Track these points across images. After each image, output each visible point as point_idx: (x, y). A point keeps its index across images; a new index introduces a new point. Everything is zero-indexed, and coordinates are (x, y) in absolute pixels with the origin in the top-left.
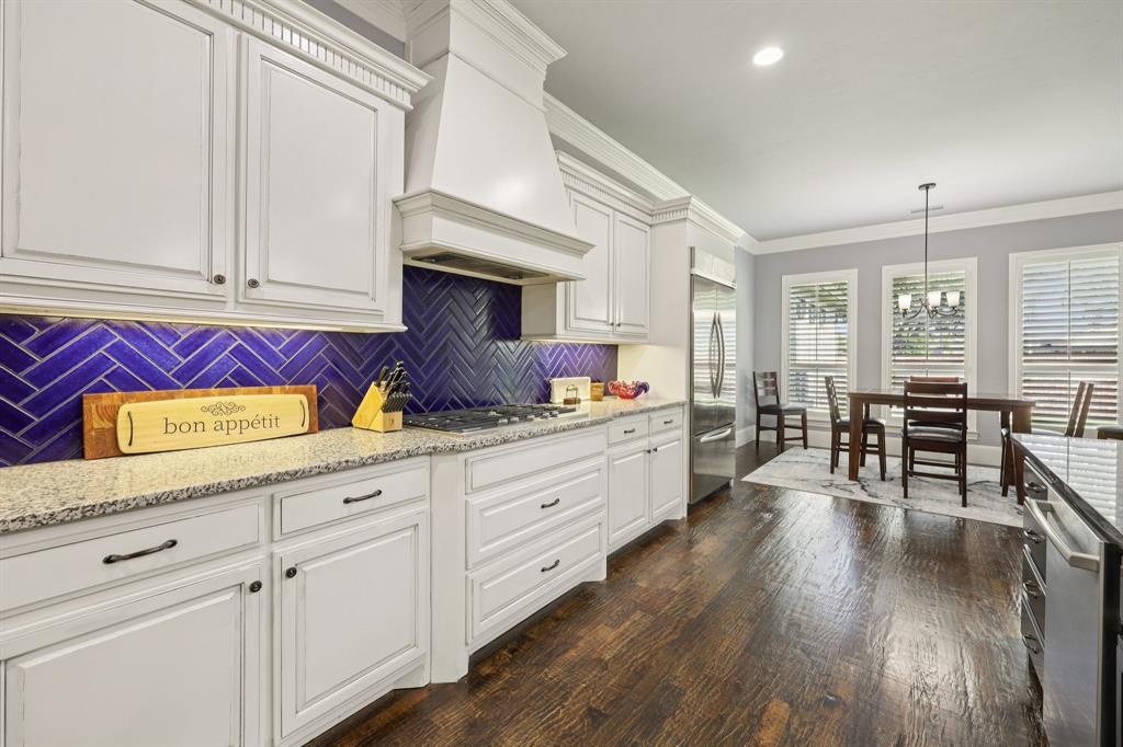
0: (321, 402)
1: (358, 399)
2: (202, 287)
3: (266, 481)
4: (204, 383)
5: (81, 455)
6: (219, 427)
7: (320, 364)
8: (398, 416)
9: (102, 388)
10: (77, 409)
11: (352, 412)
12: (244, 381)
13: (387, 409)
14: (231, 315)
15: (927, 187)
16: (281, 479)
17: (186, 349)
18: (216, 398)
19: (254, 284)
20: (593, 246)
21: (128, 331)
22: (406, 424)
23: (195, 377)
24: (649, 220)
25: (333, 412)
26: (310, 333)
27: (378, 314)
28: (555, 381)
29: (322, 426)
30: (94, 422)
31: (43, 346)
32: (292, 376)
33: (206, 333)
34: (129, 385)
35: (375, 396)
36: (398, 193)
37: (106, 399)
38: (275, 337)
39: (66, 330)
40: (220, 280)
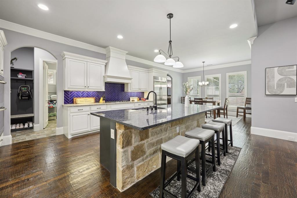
0: (96, 99)
1: (100, 99)
2: (84, 87)
3: (90, 105)
4: (84, 97)
5: (73, 104)
6: (85, 101)
7: (95, 95)
8: (104, 101)
9: (75, 97)
10: (73, 99)
11: (99, 101)
12: (87, 97)
13: (103, 100)
14: (86, 90)
15: (204, 62)
16: (91, 105)
17: (82, 93)
18: (84, 99)
19: (88, 87)
20: (132, 78)
21: (77, 91)
22: (105, 102)
23: (83, 96)
24: (148, 72)
25: (97, 101)
26: (94, 91)
27: (102, 89)
28: (130, 98)
29: (96, 102)
30: (74, 101)
31: (70, 93)
32: (93, 96)
33: (84, 91)
34: (77, 97)
35: (102, 99)
36: (104, 75)
37: (75, 98)
38: (90, 92)
39: (72, 92)
40: (85, 87)
